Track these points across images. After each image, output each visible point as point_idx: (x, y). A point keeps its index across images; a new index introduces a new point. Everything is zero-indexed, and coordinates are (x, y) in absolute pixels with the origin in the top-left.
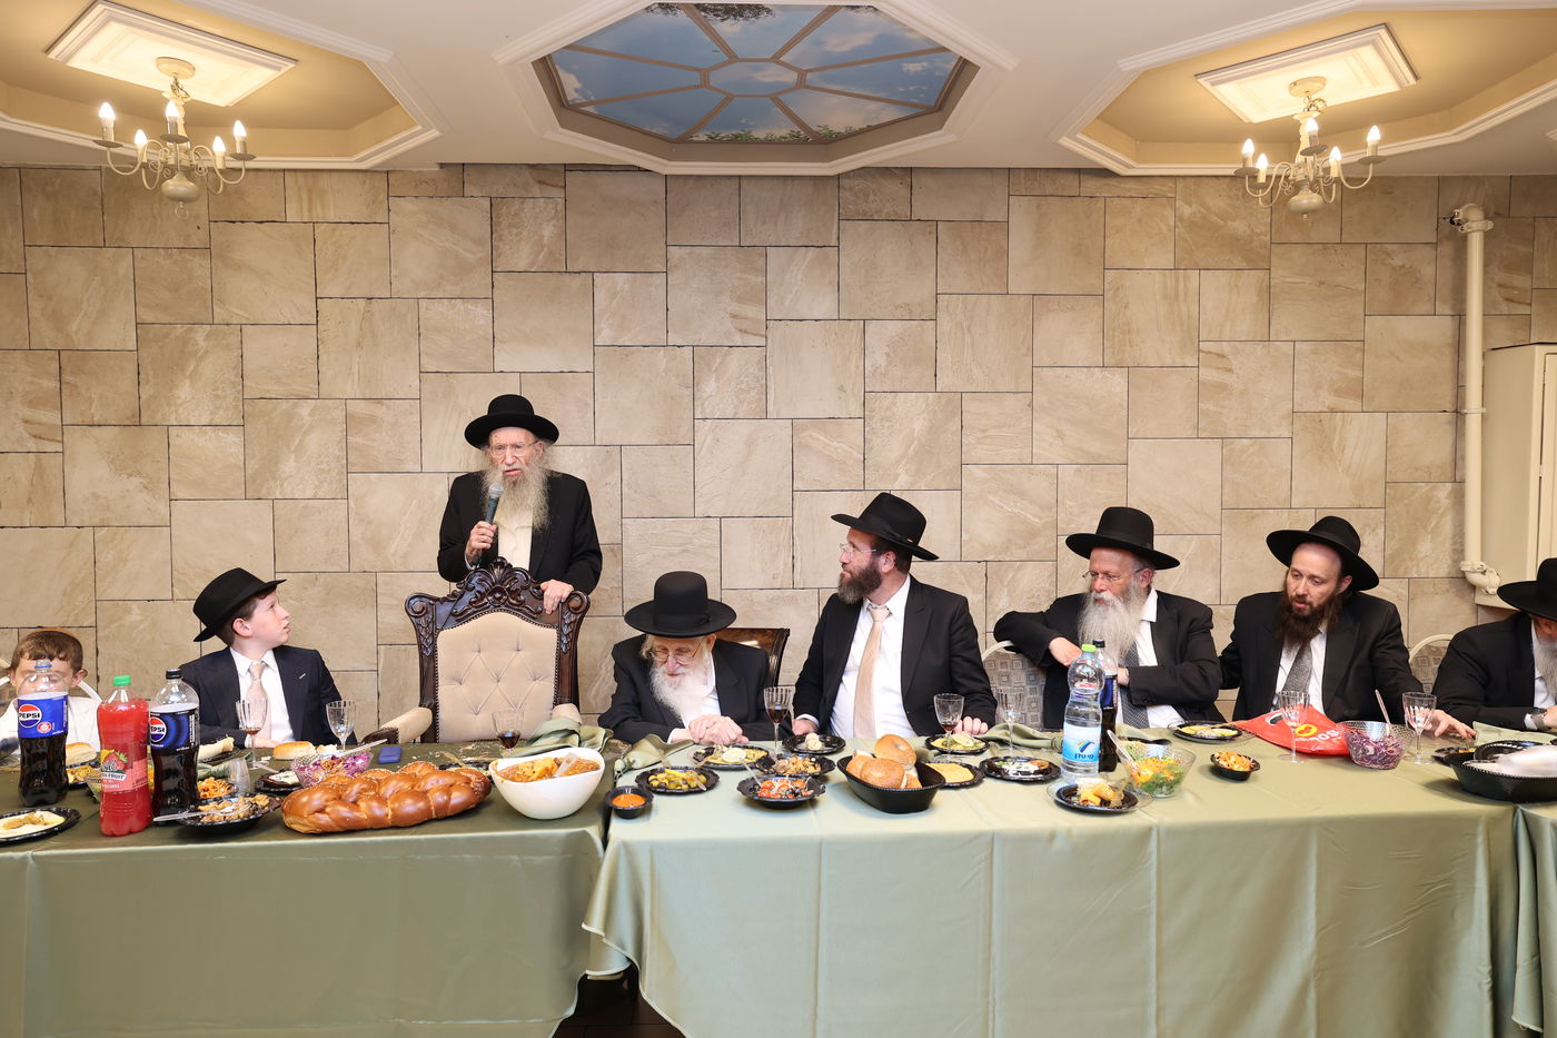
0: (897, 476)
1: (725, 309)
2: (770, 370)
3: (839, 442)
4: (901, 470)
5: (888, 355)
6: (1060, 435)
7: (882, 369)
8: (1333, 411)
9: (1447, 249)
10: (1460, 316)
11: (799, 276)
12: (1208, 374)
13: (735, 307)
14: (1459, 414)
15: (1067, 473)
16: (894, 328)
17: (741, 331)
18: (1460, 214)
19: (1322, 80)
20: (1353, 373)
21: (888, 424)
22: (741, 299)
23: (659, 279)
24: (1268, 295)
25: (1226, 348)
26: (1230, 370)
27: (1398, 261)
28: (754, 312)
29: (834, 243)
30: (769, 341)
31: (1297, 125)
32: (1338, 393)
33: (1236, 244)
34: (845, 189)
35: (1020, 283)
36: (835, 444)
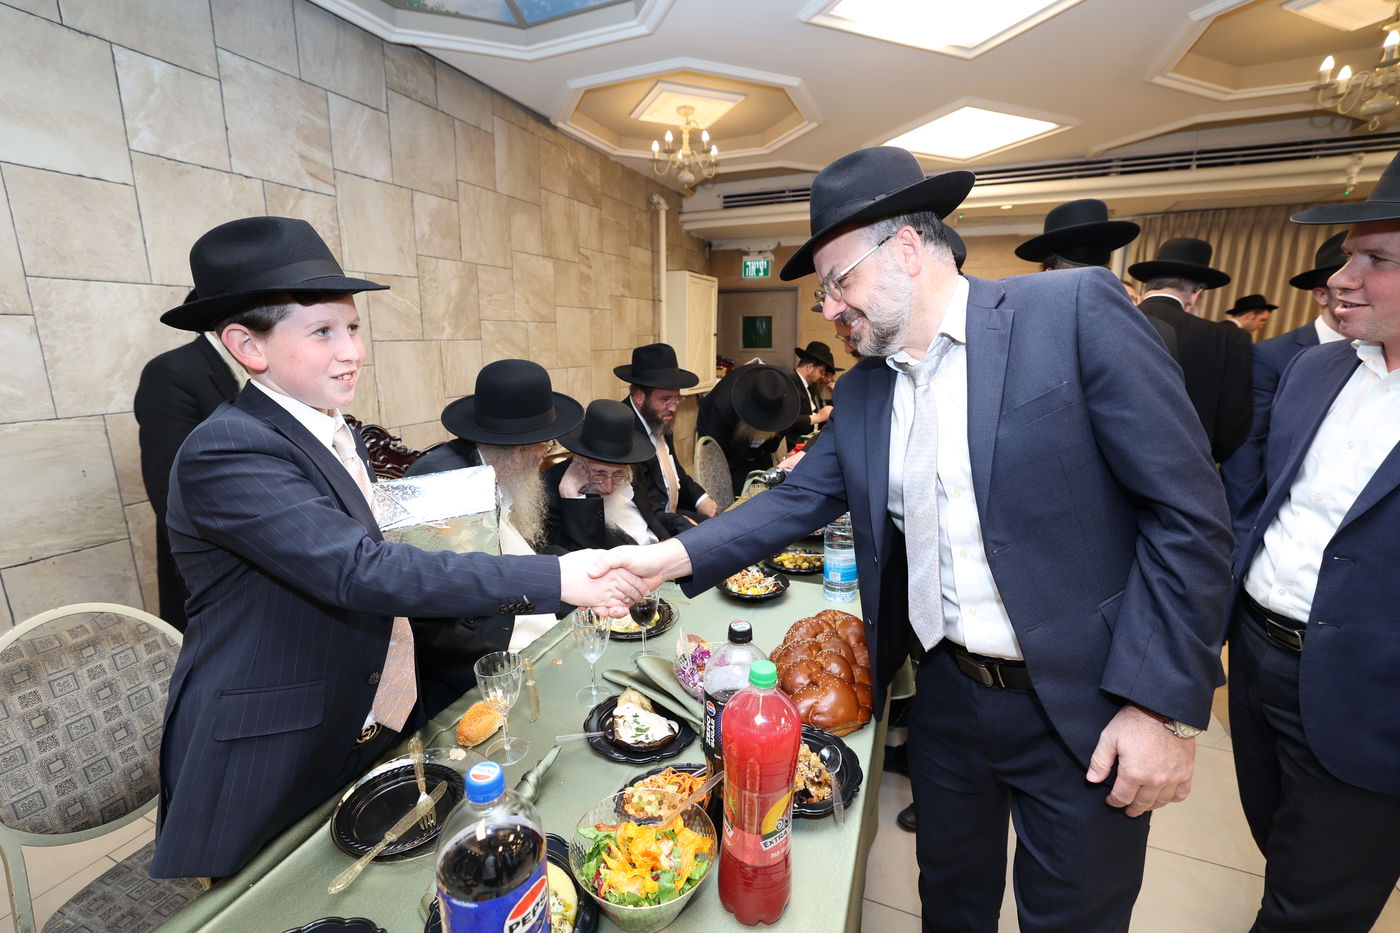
0: (444, 328)
1: (293, 147)
2: (342, 223)
3: (403, 297)
4: (446, 324)
5: (430, 225)
6: (528, 302)
7: (427, 236)
8: (623, 296)
9: (649, 215)
10: (655, 252)
11: (359, 133)
12: (585, 269)
13: (301, 146)
14: (656, 301)
15: (532, 327)
16: (432, 202)
17: (311, 174)
18: (656, 198)
19: (693, 109)
20: (628, 276)
21: (435, 285)
22: (307, 140)
23: (212, 87)
24: (602, 224)
25: (589, 254)
26: (590, 267)
27: (637, 218)
28: (319, 155)
29: (384, 109)
30: (339, 191)
31: (682, 133)
32: (624, 286)
33: (589, 188)
34: (389, 59)
35: (503, 187)
36: (400, 299)
